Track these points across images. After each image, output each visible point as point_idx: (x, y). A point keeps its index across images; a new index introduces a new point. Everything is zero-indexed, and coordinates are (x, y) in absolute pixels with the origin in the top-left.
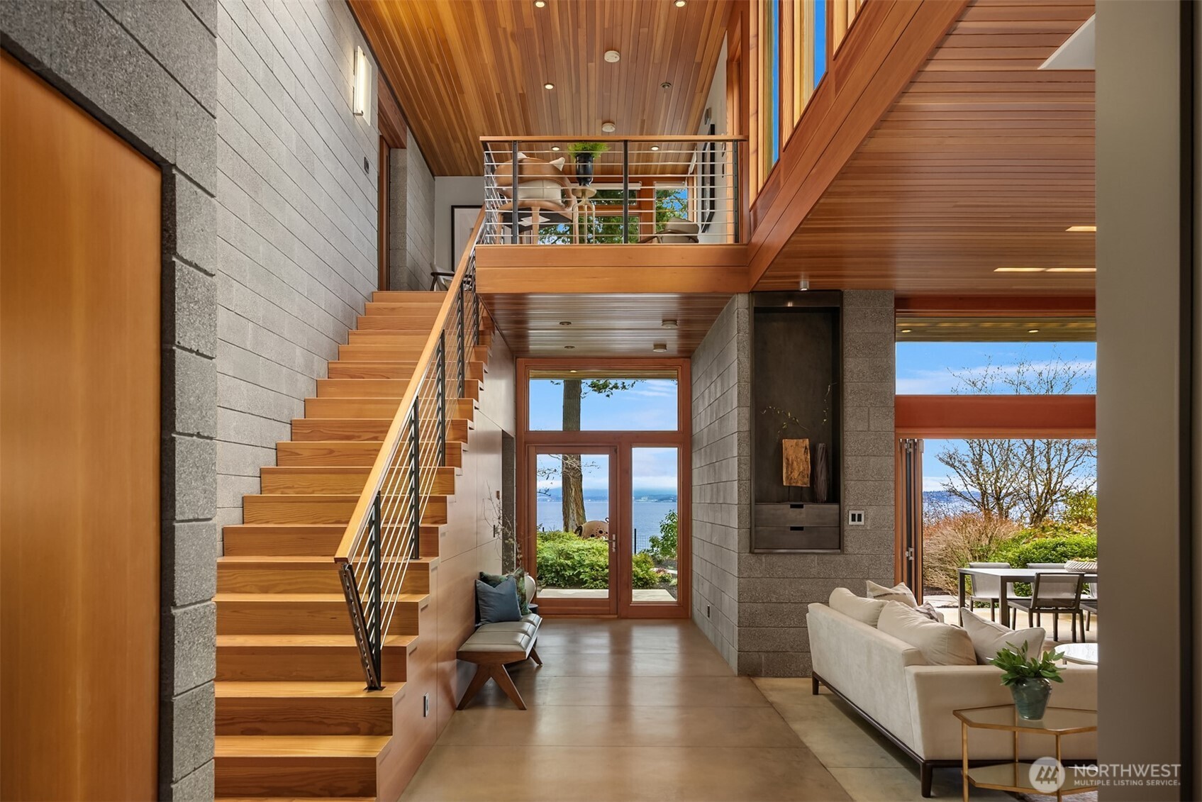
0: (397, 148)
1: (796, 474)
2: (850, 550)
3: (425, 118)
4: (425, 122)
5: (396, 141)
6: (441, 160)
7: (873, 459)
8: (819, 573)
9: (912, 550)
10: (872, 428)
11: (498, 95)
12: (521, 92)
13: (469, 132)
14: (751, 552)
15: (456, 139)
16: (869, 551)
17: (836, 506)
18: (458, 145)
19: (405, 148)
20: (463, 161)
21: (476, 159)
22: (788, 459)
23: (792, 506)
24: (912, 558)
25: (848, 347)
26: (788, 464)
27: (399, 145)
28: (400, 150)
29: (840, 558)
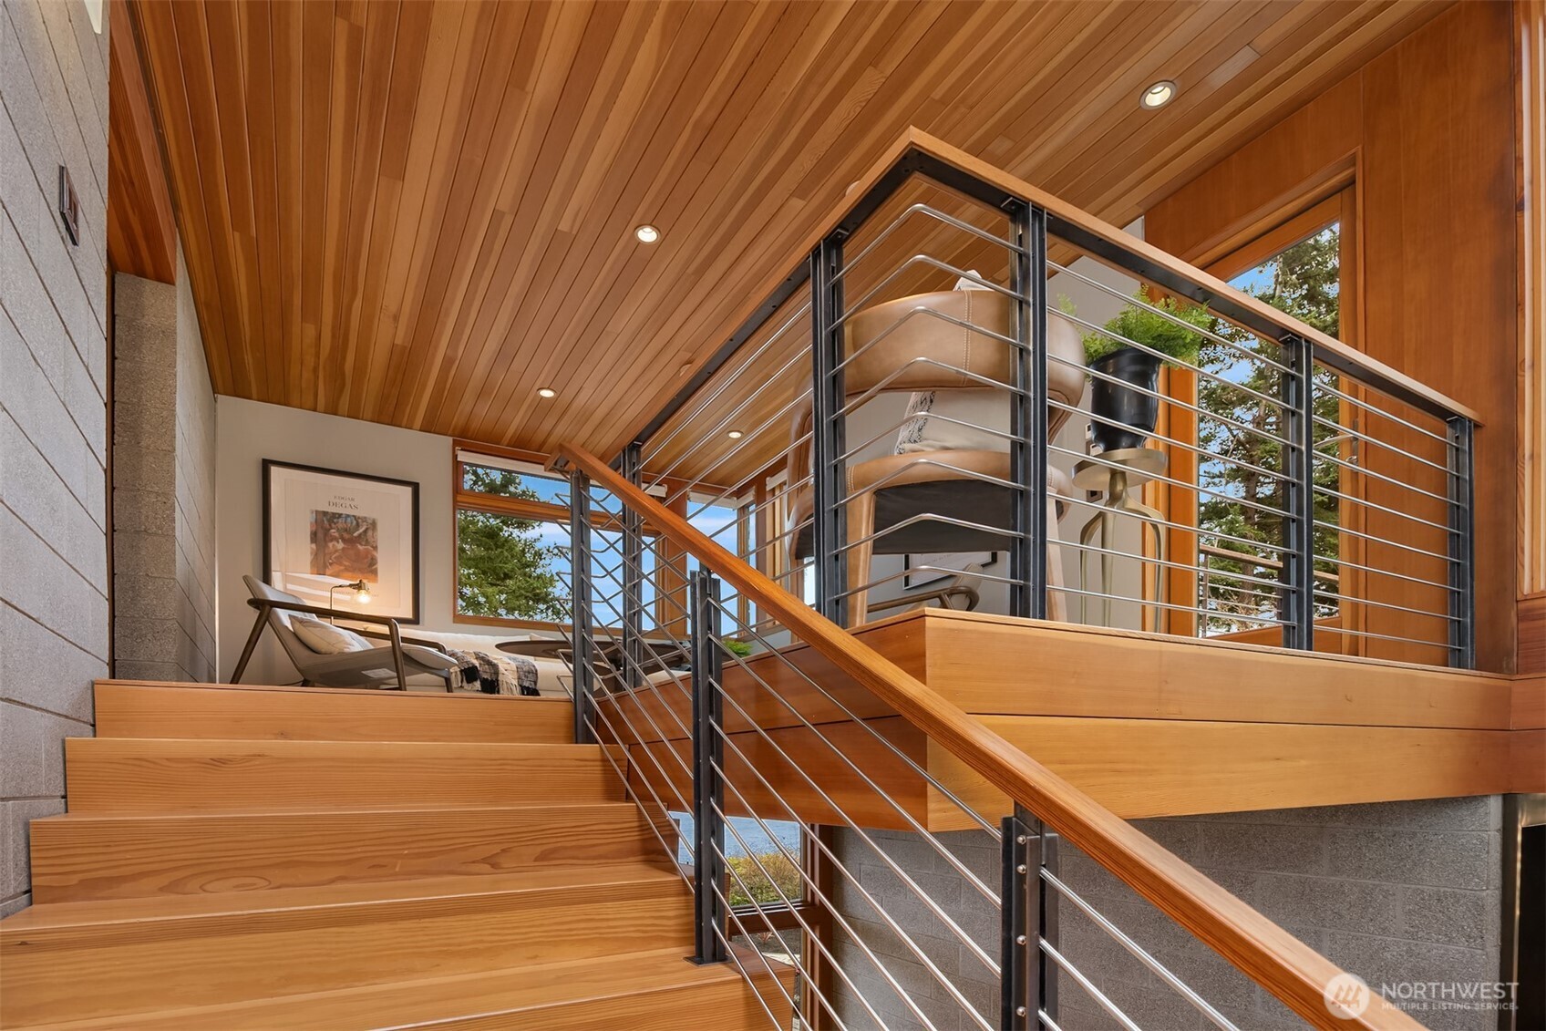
0: (141, 273)
3: (240, 223)
4: (234, 241)
5: (145, 254)
6: (249, 359)
11: (497, 216)
12: (564, 226)
13: (358, 303)
15: (311, 312)
18: (310, 330)
19: (173, 284)
20: (307, 375)
21: (343, 374)
27: (149, 268)
28: (149, 286)
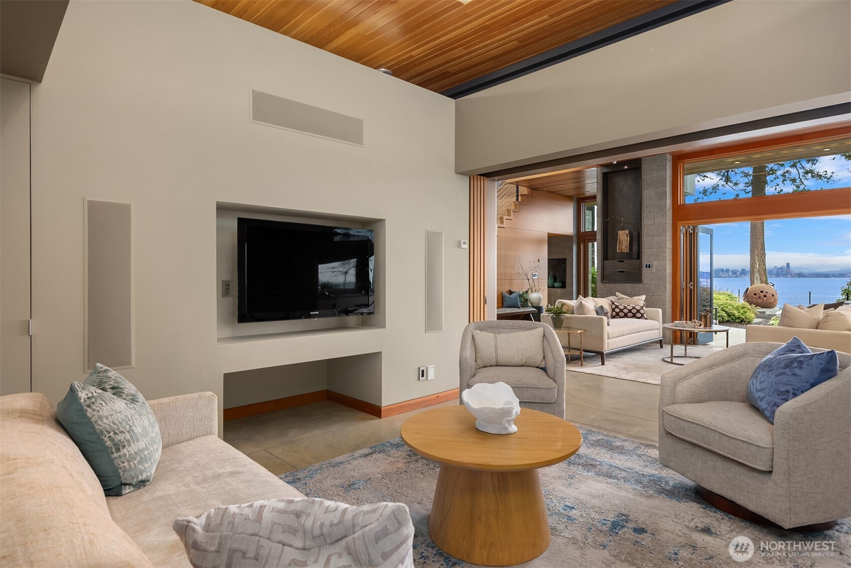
1: (624, 247)
2: (645, 282)
7: (656, 237)
8: (631, 293)
9: (692, 283)
10: (656, 223)
14: (602, 282)
16: (654, 283)
17: (638, 261)
22: (620, 240)
23: (619, 261)
24: (692, 288)
25: (644, 185)
26: (620, 242)
29: (640, 286)
